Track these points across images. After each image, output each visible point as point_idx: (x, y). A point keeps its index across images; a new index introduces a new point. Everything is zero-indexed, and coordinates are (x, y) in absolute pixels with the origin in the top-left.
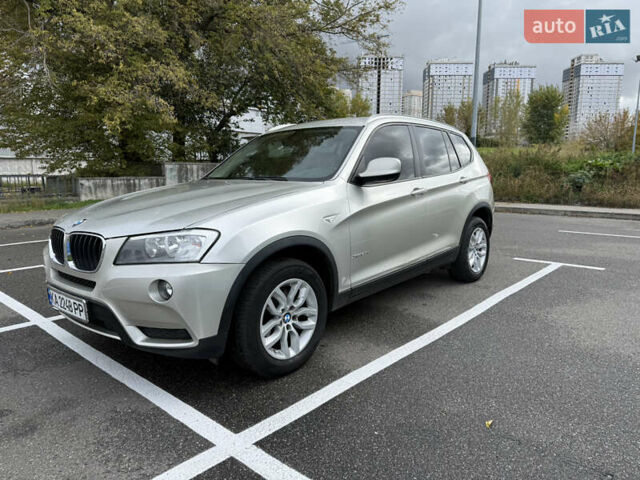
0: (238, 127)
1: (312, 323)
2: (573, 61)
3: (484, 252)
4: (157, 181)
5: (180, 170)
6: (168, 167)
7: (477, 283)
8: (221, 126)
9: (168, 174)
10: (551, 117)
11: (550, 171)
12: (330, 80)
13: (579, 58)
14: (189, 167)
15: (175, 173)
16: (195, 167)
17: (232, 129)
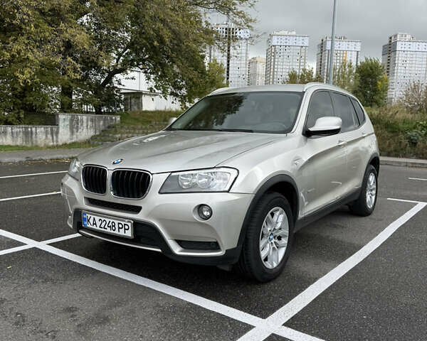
0: (120, 84)
1: (285, 241)
2: (391, 38)
3: (374, 192)
4: (52, 130)
5: (72, 120)
6: (62, 117)
7: (370, 216)
8: (106, 82)
9: (61, 124)
10: (375, 84)
11: (390, 130)
12: (201, 48)
13: (396, 36)
14: (79, 117)
15: (67, 123)
16: (85, 117)
17: (115, 85)
